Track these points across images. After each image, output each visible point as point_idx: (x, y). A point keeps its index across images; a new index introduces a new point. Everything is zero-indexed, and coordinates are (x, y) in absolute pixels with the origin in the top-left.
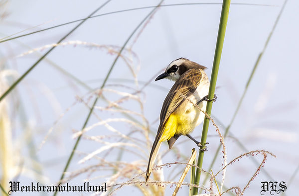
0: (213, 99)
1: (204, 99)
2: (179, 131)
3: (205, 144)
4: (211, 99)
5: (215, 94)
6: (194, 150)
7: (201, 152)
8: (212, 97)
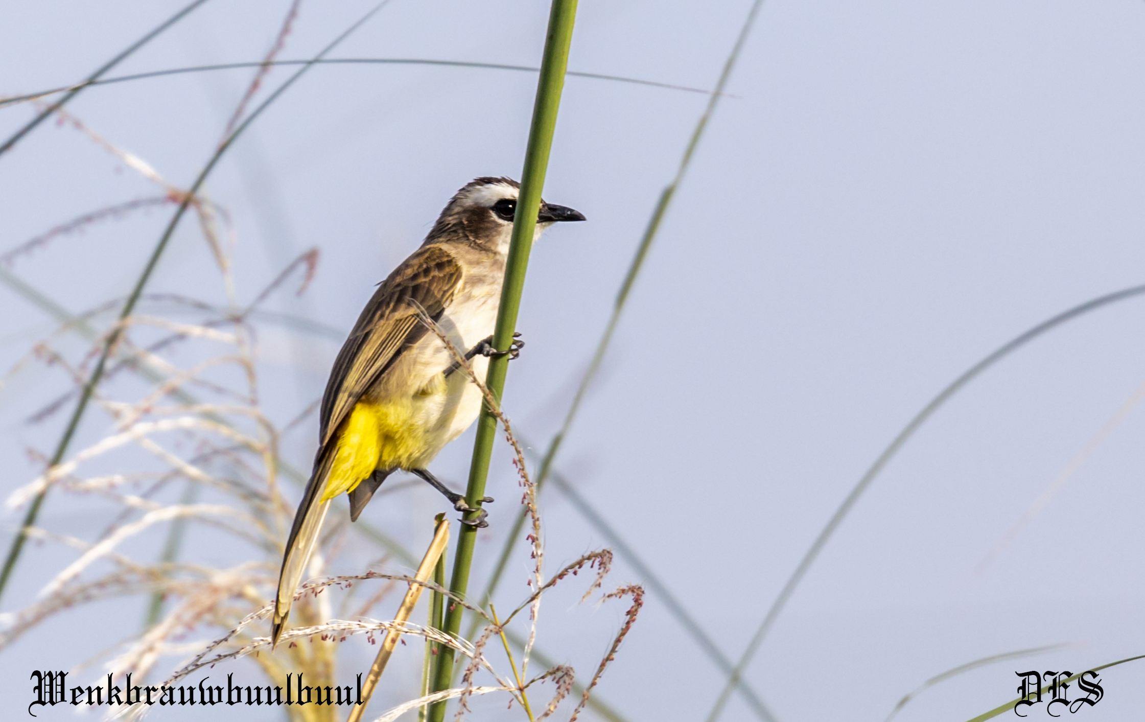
0: (511, 351)
1: (479, 350)
2: (388, 459)
3: (479, 503)
4: (504, 349)
5: (517, 330)
6: (440, 518)
7: (467, 528)
8: (508, 343)
